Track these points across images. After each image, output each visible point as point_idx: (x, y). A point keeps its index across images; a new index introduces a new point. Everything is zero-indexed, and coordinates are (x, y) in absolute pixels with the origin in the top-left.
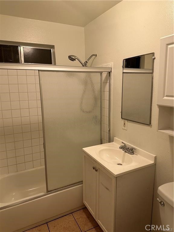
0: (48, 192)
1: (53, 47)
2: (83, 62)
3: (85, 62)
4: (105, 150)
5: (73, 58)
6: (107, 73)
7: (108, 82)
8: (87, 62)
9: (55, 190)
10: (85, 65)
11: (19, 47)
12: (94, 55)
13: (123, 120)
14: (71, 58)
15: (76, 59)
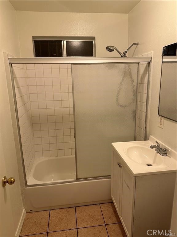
0: (78, 179)
1: (94, 38)
2: (122, 53)
3: (124, 52)
4: (136, 147)
5: (111, 48)
6: (147, 63)
7: (148, 73)
8: (126, 52)
9: (84, 178)
10: (124, 55)
11: (62, 41)
12: (135, 44)
13: (159, 117)
14: (109, 49)
15: (114, 50)
